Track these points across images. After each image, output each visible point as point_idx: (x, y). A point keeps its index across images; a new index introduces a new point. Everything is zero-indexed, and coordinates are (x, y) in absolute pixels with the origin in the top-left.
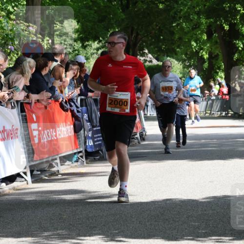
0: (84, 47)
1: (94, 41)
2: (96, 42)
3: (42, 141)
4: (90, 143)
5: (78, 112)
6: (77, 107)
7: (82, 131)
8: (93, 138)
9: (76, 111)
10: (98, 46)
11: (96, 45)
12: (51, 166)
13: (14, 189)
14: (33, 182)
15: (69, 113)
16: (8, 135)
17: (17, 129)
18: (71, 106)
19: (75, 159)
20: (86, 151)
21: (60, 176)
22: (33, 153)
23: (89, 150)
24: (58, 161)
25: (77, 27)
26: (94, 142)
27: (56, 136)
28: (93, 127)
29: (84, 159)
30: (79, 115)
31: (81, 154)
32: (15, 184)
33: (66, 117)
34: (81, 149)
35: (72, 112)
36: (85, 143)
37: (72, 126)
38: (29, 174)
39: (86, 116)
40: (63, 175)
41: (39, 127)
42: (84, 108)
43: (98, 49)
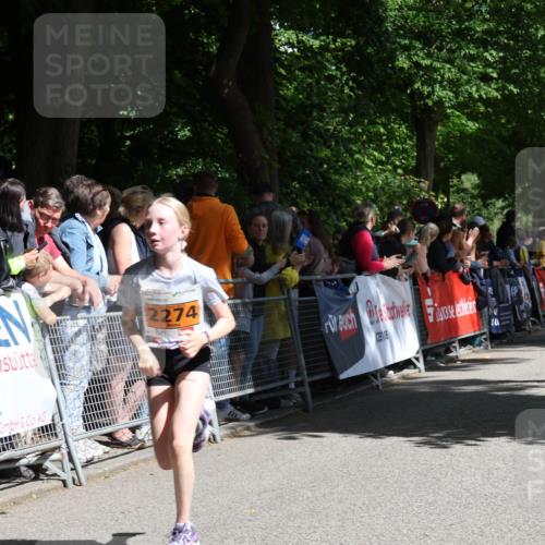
0: (486, 206)
1: (498, 199)
2: (500, 201)
3: (438, 320)
4: (496, 323)
5: (482, 285)
6: (480, 279)
7: (486, 309)
8: (498, 317)
9: (479, 283)
10: (503, 204)
11: (500, 203)
12: (448, 351)
13: (404, 377)
14: (427, 370)
15: (471, 287)
16: (398, 312)
17: (408, 306)
18: (473, 277)
19: (477, 342)
20: (491, 333)
21: (459, 363)
22: (427, 335)
23: (494, 331)
24: (457, 345)
25: (477, 182)
26: (500, 321)
27: (455, 314)
28: (500, 303)
29: (488, 343)
30: (483, 288)
31: (484, 336)
32: (406, 372)
33: (468, 291)
34: (486, 330)
35: (475, 285)
36: (490, 322)
37: (474, 302)
38: (421, 360)
39: (490, 290)
40: (463, 361)
41: (434, 302)
42: (488, 280)
43: (503, 208)
